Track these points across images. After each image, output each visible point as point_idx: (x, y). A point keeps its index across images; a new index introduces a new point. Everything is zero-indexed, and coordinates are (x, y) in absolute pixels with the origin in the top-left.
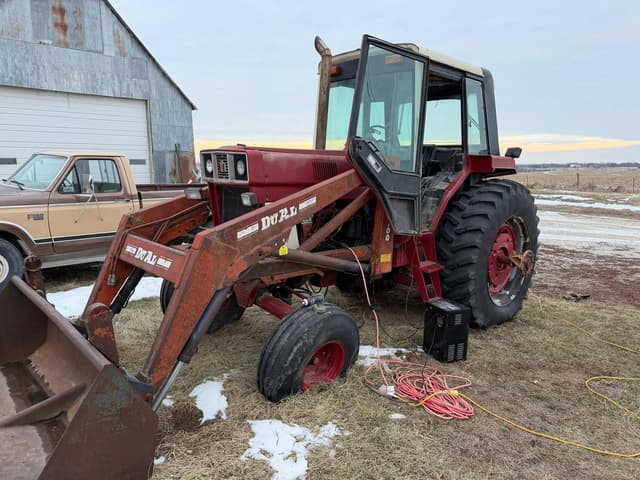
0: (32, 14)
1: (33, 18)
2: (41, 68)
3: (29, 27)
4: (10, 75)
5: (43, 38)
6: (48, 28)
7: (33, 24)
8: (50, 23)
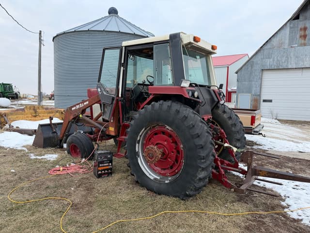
0: (290, 34)
1: (289, 37)
2: (290, 58)
3: (287, 41)
4: (275, 64)
5: (293, 45)
6: (297, 39)
7: (289, 39)
8: (298, 36)
